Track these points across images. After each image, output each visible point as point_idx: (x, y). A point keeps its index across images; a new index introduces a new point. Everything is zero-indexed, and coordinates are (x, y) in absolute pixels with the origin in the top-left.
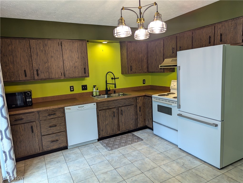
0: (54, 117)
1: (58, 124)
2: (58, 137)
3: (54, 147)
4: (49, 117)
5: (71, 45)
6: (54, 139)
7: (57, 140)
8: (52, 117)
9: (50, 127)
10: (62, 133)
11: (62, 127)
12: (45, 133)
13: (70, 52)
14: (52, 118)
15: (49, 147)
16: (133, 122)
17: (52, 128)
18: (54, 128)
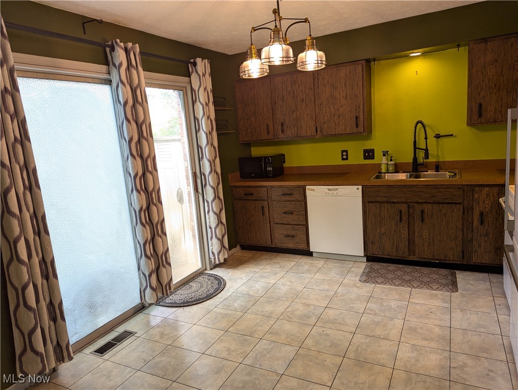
0: (290, 199)
1: (295, 211)
2: (295, 232)
3: (289, 246)
4: (283, 198)
5: (334, 76)
6: (289, 233)
7: (293, 237)
8: (288, 198)
9: (285, 213)
10: (301, 226)
11: (301, 218)
12: (278, 220)
13: (331, 89)
14: (289, 201)
15: (283, 243)
16: (457, 246)
17: (287, 216)
18: (290, 216)
